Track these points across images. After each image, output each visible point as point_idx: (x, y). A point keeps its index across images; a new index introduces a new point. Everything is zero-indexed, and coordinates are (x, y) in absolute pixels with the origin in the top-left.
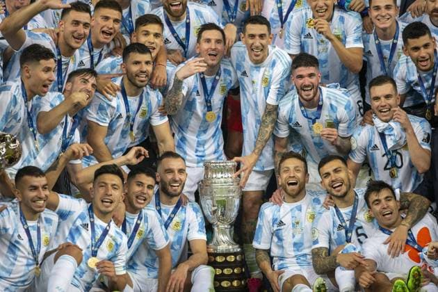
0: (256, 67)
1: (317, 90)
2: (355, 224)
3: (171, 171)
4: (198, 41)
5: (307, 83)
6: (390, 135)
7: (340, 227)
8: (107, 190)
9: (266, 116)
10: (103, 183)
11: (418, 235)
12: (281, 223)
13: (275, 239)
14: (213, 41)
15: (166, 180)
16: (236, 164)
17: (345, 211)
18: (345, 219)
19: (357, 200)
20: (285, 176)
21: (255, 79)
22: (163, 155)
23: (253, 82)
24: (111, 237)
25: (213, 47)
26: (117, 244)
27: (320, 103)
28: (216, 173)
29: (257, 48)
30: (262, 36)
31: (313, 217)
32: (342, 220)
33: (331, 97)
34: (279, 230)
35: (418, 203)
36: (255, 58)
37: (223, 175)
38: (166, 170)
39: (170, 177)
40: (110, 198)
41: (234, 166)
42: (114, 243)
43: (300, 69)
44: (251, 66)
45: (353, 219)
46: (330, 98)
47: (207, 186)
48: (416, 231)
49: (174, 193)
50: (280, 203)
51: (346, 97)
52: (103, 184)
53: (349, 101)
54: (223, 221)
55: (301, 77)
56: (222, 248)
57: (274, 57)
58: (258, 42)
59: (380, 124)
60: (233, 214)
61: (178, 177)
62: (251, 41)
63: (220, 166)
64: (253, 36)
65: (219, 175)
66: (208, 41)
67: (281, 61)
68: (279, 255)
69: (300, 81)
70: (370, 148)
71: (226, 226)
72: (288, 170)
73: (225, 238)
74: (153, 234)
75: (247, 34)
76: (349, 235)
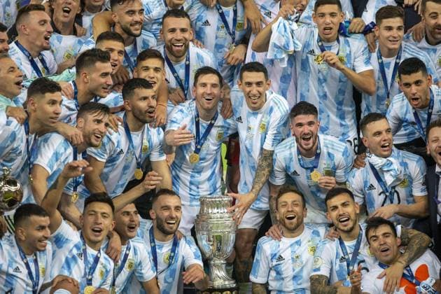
0: (253, 114)
1: (316, 139)
2: (358, 257)
3: (167, 208)
4: (195, 85)
5: (306, 131)
6: (388, 171)
7: (342, 259)
8: (97, 218)
9: (263, 161)
10: (93, 211)
11: (417, 271)
12: (280, 258)
13: (273, 274)
14: (209, 86)
15: (162, 217)
16: (232, 199)
17: (350, 244)
18: (349, 252)
19: (360, 235)
20: (283, 210)
21: (252, 125)
22: (159, 192)
23: (249, 128)
24: (102, 264)
25: (209, 92)
26: (107, 271)
27: (318, 151)
28: (212, 208)
29: (254, 96)
30: (259, 84)
31: (314, 250)
32: (345, 253)
33: (329, 146)
34: (279, 264)
35: (417, 241)
36: (253, 105)
37: (219, 210)
38: (162, 207)
39: (166, 214)
40: (100, 226)
41: (230, 201)
42: (104, 270)
43: (299, 116)
44: (249, 112)
45: (356, 252)
46: (327, 147)
47: (203, 221)
48: (414, 267)
49: (170, 230)
50: (279, 238)
51: (344, 144)
52: (93, 213)
53: (346, 148)
54: (219, 257)
55: (300, 125)
56: (218, 283)
57: (272, 104)
58: (254, 90)
59: (377, 161)
60: (229, 249)
61: (175, 214)
62: (248, 89)
63: (216, 201)
64: (249, 84)
65: (215, 211)
66: (204, 85)
67: (279, 108)
68: (276, 288)
69: (300, 129)
70: (366, 189)
71: (222, 262)
72: (285, 205)
73: (222, 273)
74: (141, 267)
75: (244, 82)
76: (351, 268)
